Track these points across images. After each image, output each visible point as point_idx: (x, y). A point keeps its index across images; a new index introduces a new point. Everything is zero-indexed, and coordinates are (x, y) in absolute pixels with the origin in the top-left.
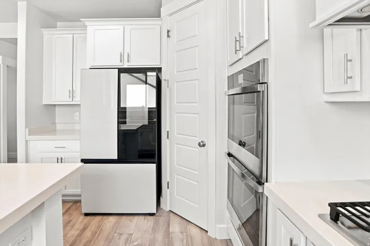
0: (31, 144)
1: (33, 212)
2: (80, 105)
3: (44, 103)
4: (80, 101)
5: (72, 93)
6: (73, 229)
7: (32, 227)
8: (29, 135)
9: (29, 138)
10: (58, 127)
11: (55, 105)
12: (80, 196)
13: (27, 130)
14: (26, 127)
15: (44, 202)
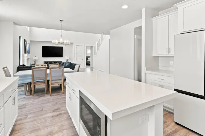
0: (147, 75)
1: (150, 108)
2: (174, 56)
3: (153, 55)
4: (174, 54)
5: (169, 50)
6: (168, 127)
7: (148, 115)
8: (146, 70)
9: (147, 72)
10: (160, 68)
11: (159, 56)
12: (173, 110)
13: (146, 68)
14: (145, 67)
15: (154, 106)
